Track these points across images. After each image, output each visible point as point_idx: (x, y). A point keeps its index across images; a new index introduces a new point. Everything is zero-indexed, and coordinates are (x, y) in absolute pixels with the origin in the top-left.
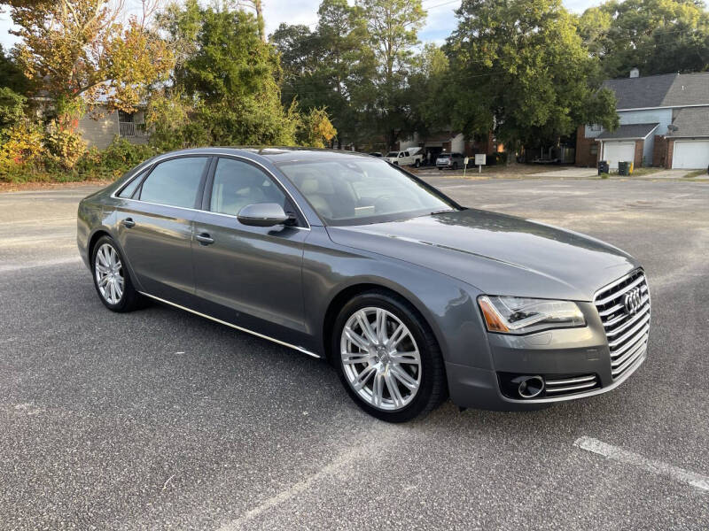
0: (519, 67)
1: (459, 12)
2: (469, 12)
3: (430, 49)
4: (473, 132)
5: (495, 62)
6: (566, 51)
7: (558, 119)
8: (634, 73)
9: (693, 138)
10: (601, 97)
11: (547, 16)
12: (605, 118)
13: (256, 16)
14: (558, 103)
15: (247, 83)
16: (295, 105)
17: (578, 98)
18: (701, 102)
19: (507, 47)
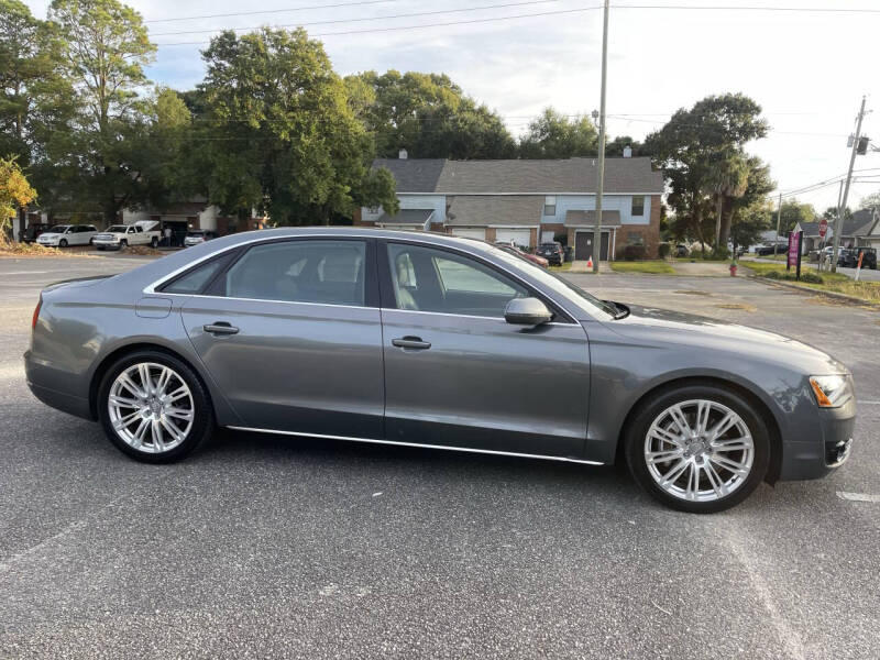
0: (292, 134)
1: (208, 55)
2: (221, 56)
4: (238, 206)
5: (263, 123)
6: (343, 126)
7: (338, 198)
8: (403, 154)
9: (469, 227)
10: (380, 178)
11: (319, 79)
12: (387, 201)
14: (337, 180)
17: (356, 175)
18: (474, 191)
19: (275, 108)
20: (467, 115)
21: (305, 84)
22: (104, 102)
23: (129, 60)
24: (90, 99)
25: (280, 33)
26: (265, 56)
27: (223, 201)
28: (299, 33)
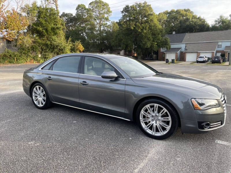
0: (142, 30)
1: (122, 12)
2: (126, 12)
3: (113, 23)
4: (128, 49)
5: (134, 28)
6: (155, 26)
7: (153, 46)
8: (174, 33)
9: (192, 52)
10: (165, 40)
11: (149, 15)
12: (167, 46)
13: (56, 9)
14: (153, 41)
15: (54, 32)
16: (70, 39)
17: (159, 39)
18: (193, 42)
19: (138, 24)
20: (193, 20)
21: (145, 16)
22: (100, 26)
23: (106, 16)
24: (97, 26)
25: (140, 4)
26: (136, 10)
27: (124, 48)
28: (145, 3)
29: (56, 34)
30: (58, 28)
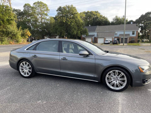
0: (70, 23)
1: (57, 11)
2: (59, 11)
3: (51, 18)
5: (65, 21)
6: (79, 21)
7: (78, 33)
8: (90, 25)
9: (101, 38)
10: (85, 30)
11: (75, 13)
13: (9, 7)
14: (78, 30)
15: (8, 22)
17: (81, 29)
18: (102, 31)
19: (68, 19)
20: (101, 18)
21: (73, 14)
22: (42, 19)
23: (45, 12)
24: (40, 19)
25: (69, 6)
26: (66, 10)
27: (59, 34)
28: (72, 6)
29: (10, 23)
30: (12, 20)
